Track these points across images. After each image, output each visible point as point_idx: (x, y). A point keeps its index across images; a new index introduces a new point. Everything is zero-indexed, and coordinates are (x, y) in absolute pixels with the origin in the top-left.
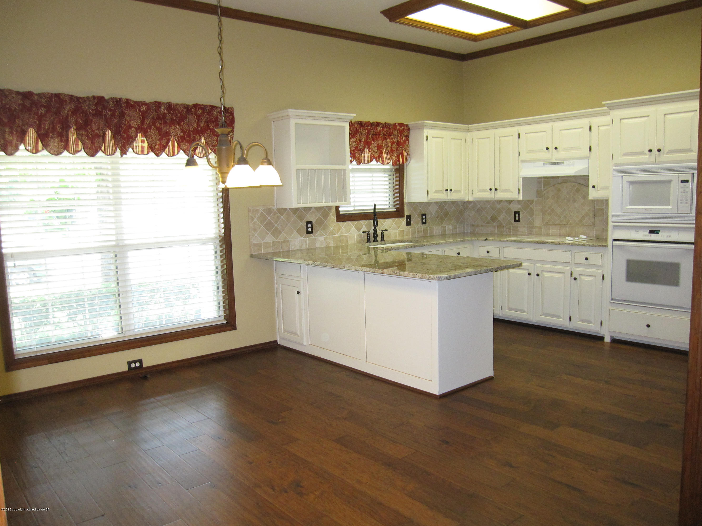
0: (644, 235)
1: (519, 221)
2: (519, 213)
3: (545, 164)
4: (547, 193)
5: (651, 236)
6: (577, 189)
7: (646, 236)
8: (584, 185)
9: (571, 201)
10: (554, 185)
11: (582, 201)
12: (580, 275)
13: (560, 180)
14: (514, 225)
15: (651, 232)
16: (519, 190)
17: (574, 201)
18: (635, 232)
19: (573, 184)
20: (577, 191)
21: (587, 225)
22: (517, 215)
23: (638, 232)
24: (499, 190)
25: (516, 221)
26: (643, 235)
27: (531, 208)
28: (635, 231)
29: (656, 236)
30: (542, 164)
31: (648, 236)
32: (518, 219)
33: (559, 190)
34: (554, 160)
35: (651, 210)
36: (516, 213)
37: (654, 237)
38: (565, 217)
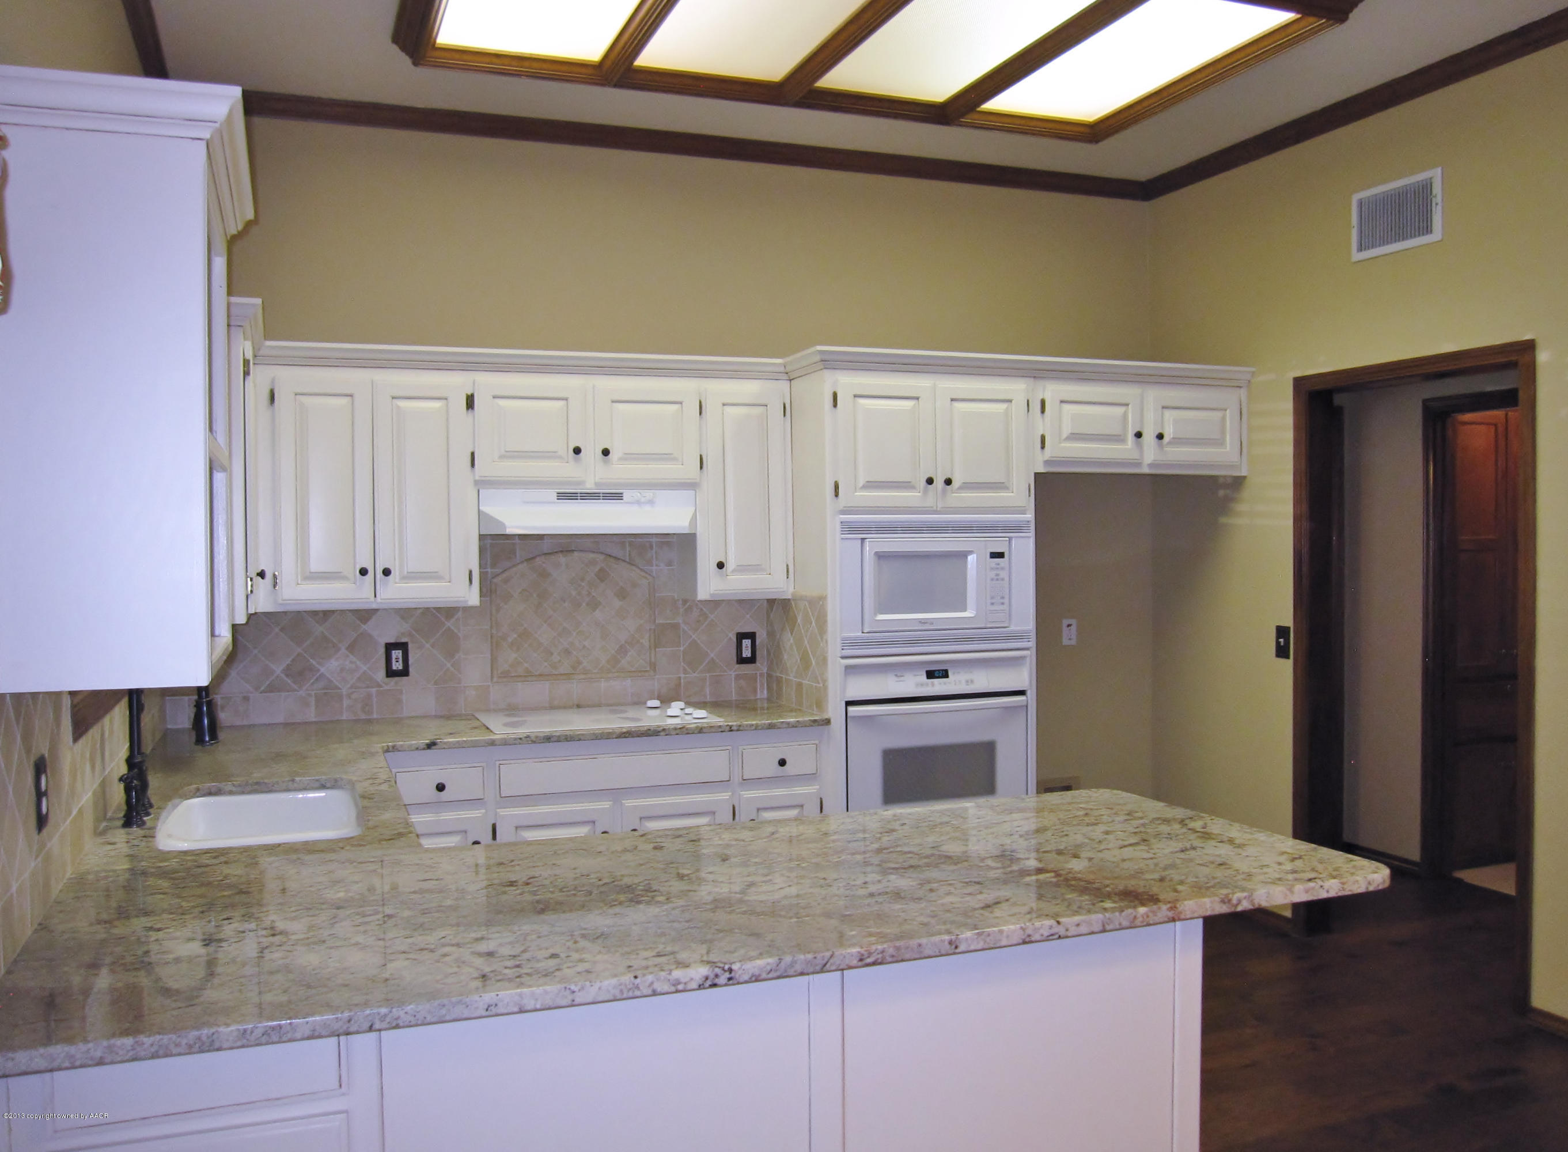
0: (917, 685)
1: (405, 672)
2: (403, 647)
3: (562, 496)
4: (506, 581)
5: (933, 685)
6: (601, 570)
7: (922, 685)
8: (624, 561)
9: (584, 604)
10: (530, 560)
11: (617, 603)
12: (758, 810)
13: (546, 546)
14: (386, 688)
15: (931, 675)
16: (471, 573)
17: (594, 605)
18: (896, 679)
19: (592, 556)
20: (602, 576)
21: (633, 670)
22: (397, 654)
23: (902, 678)
24: (395, 573)
25: (391, 673)
26: (914, 684)
27: (449, 629)
28: (896, 675)
29: (945, 684)
30: (552, 494)
31: (927, 685)
32: (401, 668)
33: (544, 574)
34: (590, 487)
35: (930, 621)
36: (390, 647)
37: (938, 686)
38: (567, 652)
